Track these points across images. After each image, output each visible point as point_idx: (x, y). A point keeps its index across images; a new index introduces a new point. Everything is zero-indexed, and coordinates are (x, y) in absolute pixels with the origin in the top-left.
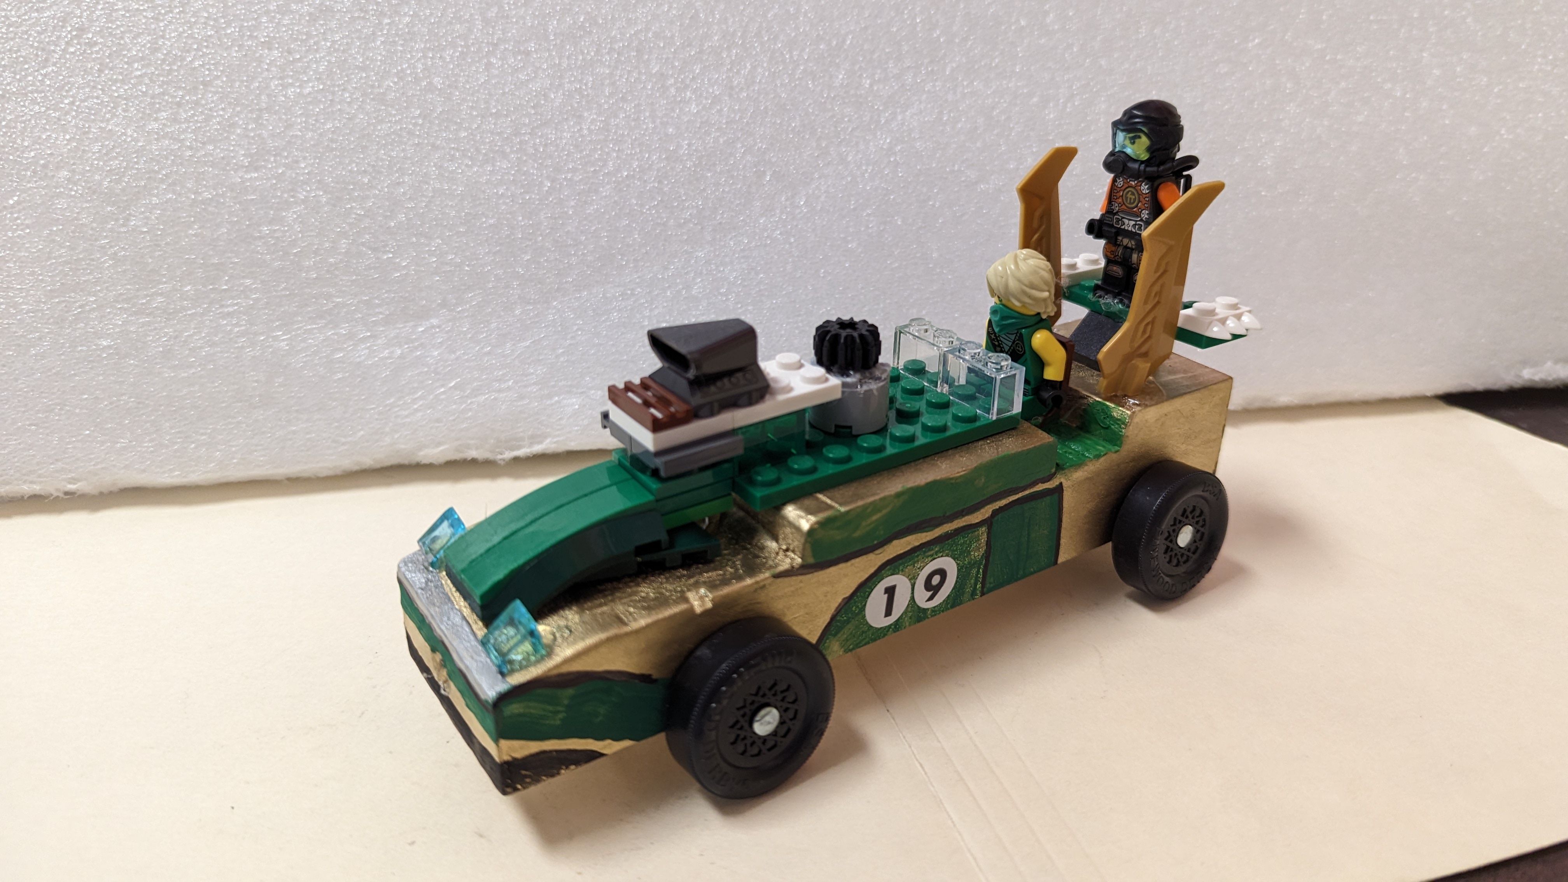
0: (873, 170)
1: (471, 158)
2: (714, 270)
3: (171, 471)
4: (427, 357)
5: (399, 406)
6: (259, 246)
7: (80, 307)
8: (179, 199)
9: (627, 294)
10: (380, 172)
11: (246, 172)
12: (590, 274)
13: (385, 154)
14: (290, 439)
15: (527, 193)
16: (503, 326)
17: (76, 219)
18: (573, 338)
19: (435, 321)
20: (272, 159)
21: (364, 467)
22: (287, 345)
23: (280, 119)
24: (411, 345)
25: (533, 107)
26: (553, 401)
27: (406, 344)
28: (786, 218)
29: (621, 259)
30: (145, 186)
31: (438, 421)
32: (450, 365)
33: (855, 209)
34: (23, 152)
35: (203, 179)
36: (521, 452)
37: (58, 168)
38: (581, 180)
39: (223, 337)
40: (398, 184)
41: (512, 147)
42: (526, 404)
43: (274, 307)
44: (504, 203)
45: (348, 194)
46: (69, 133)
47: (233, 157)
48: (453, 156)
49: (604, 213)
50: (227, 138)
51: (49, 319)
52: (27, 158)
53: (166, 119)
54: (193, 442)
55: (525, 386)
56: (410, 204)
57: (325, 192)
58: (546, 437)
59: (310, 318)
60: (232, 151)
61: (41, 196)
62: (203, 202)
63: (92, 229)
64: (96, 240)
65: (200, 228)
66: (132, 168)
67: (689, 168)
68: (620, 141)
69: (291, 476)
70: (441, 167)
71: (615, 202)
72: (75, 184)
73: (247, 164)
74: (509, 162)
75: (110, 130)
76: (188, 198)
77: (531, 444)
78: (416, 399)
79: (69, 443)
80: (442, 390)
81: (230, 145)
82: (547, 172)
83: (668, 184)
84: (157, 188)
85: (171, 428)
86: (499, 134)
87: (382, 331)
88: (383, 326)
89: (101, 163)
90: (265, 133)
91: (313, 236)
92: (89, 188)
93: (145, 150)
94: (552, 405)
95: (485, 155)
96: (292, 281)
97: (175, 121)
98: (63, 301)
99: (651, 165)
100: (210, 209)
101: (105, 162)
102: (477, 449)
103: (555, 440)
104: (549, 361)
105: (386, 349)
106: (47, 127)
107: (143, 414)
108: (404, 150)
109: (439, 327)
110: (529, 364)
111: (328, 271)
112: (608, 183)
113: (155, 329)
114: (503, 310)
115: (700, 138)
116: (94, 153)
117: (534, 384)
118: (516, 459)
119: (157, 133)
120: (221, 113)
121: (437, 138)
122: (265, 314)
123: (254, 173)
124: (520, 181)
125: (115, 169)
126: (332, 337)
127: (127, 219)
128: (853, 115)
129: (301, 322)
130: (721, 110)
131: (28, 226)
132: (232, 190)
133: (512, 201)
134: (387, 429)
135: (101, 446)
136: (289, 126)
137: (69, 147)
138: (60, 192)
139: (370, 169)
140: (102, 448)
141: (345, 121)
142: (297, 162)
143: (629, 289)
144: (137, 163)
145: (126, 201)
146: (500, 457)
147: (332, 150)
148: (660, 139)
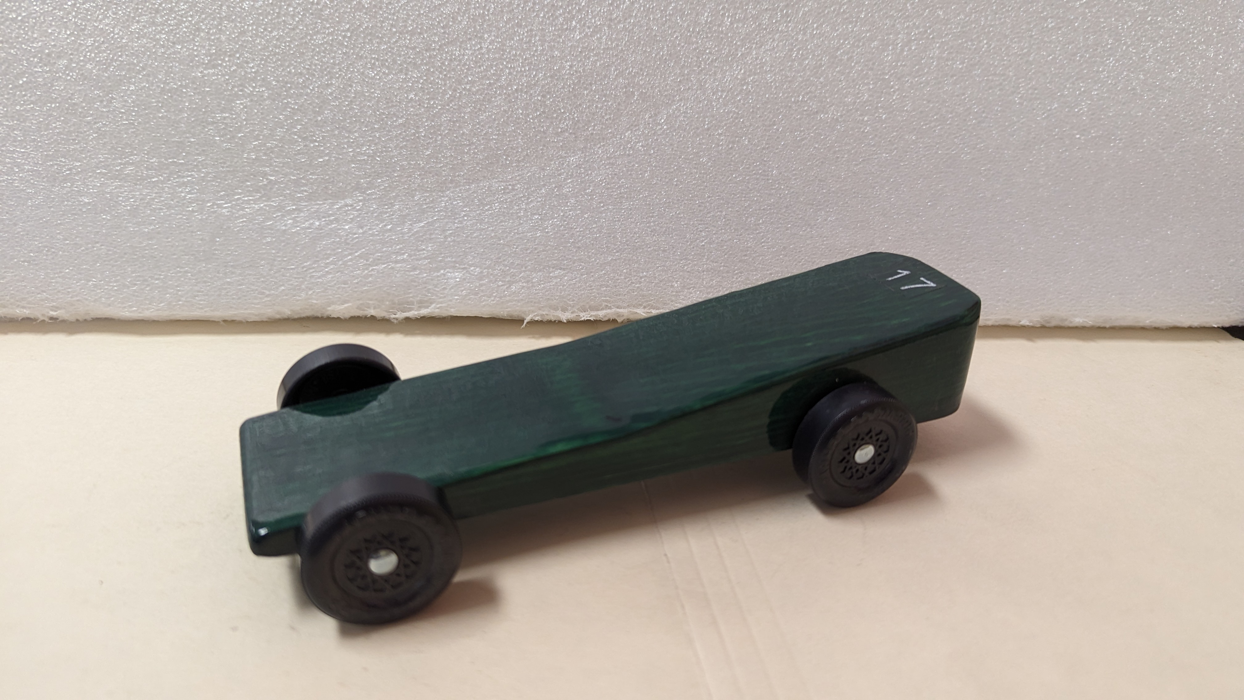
0: (726, 96)
1: (388, 68)
2: (582, 173)
3: (131, 306)
4: (339, 229)
5: (313, 268)
6: (211, 129)
7: (70, 169)
8: (151, 88)
9: (508, 188)
10: (314, 75)
11: (205, 69)
12: (479, 170)
13: (317, 60)
14: (226, 289)
15: (433, 99)
16: (403, 208)
17: (70, 98)
18: (461, 222)
19: (349, 201)
20: (227, 59)
21: (285, 317)
22: (228, 212)
23: (236, 25)
24: (327, 219)
25: (443, 28)
26: (439, 274)
27: (324, 217)
28: (648, 133)
29: (506, 159)
30: (125, 75)
31: (345, 283)
32: (357, 238)
33: (708, 129)
34: (33, 43)
35: (171, 73)
36: (411, 314)
37: (59, 57)
38: (478, 90)
39: (177, 202)
40: (327, 85)
41: (422, 60)
42: (416, 274)
43: (219, 180)
44: (412, 107)
45: (285, 91)
46: (70, 30)
47: (196, 56)
48: (374, 64)
49: (495, 120)
50: (193, 39)
51: (44, 178)
52: (35, 48)
53: (146, 22)
54: (148, 285)
55: (417, 260)
56: (335, 102)
57: (267, 89)
58: (431, 303)
59: (249, 191)
60: (196, 50)
61: (44, 79)
62: (169, 91)
63: (83, 108)
64: (85, 117)
65: (165, 112)
66: (116, 60)
67: (570, 86)
68: (513, 60)
69: (226, 319)
70: (363, 73)
71: (505, 111)
72: (71, 71)
73: (207, 61)
74: (418, 71)
75: (102, 29)
76: (158, 86)
77: (420, 307)
78: (328, 263)
79: (52, 278)
80: (350, 257)
81: (195, 45)
82: (449, 83)
83: (549, 99)
84: (135, 77)
85: (133, 272)
86: (414, 48)
87: (305, 205)
88: (306, 202)
89: (93, 55)
90: (223, 38)
91: (255, 124)
92: (82, 74)
93: (127, 46)
94: (438, 276)
95: (400, 65)
96: (236, 160)
97: (154, 23)
98: (56, 164)
99: (537, 81)
100: (175, 97)
101: (96, 54)
102: (375, 308)
103: (438, 306)
104: (438, 240)
105: (307, 221)
106: (53, 23)
107: (111, 260)
108: (334, 58)
109: (351, 205)
110: (422, 241)
111: (265, 154)
112: (500, 95)
113: (125, 192)
114: (405, 195)
115: (581, 60)
116: (88, 47)
117: (425, 258)
118: (407, 319)
119: (139, 33)
120: (190, 19)
121: (361, 49)
122: (213, 185)
123: (211, 69)
124: (427, 89)
125: (103, 60)
126: (264, 207)
127: (110, 101)
128: (714, 48)
129: (240, 194)
130: (601, 38)
131: (32, 103)
132: (193, 83)
133: (419, 105)
134: (303, 286)
135: (77, 283)
136: (243, 33)
137: (68, 41)
138: (59, 76)
139: (304, 71)
140: (78, 284)
141: (287, 30)
142: (247, 63)
143: (510, 185)
144: (121, 56)
145: (110, 86)
146: (394, 316)
147: (276, 54)
148: (547, 60)
